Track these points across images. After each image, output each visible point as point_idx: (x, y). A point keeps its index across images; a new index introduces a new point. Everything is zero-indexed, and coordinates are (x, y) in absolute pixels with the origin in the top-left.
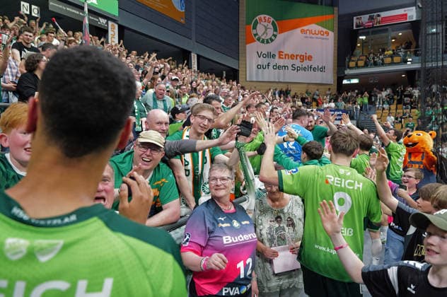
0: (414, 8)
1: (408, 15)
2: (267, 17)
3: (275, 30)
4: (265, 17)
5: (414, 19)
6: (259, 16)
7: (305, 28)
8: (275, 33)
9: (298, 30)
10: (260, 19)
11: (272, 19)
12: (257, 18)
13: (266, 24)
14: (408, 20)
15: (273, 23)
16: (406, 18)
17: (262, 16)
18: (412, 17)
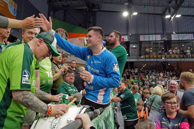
0: (127, 36)
1: (125, 39)
2: (63, 30)
3: (67, 36)
4: (62, 30)
5: (127, 41)
6: (59, 29)
7: (81, 38)
8: (66, 38)
9: (78, 38)
10: (60, 30)
11: (65, 31)
12: (58, 29)
13: (62, 33)
14: (124, 41)
15: (66, 33)
16: (124, 40)
17: (61, 29)
18: (126, 40)
